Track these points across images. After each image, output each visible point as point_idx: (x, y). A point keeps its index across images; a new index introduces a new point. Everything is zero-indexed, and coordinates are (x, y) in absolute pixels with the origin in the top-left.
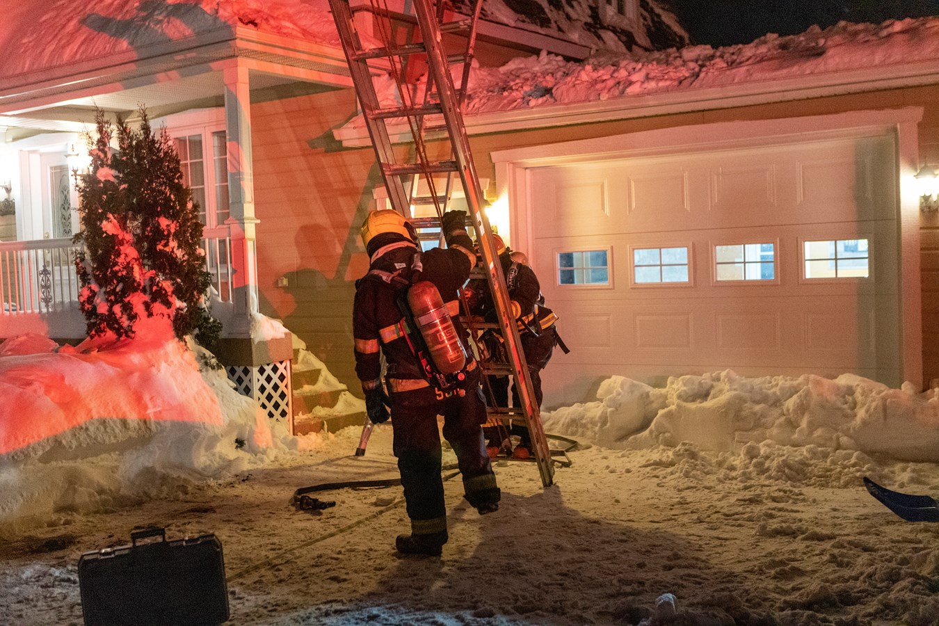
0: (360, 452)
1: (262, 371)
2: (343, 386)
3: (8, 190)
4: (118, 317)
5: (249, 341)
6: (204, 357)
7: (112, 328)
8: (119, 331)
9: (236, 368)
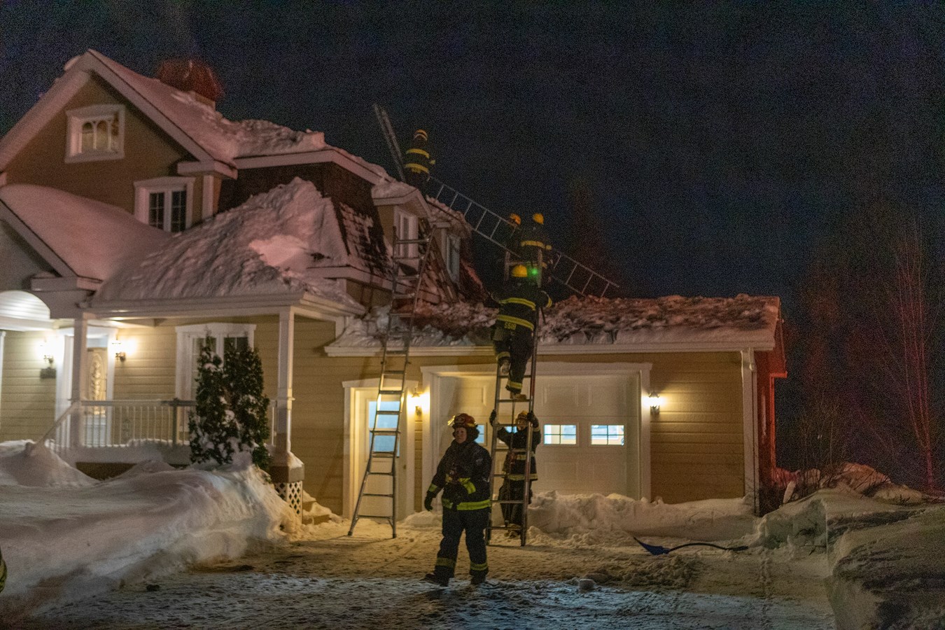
0: (350, 533)
1: (291, 486)
2: (313, 499)
3: (51, 361)
4: (221, 451)
5: (286, 468)
6: (265, 476)
7: (215, 457)
8: (219, 460)
9: (284, 484)
